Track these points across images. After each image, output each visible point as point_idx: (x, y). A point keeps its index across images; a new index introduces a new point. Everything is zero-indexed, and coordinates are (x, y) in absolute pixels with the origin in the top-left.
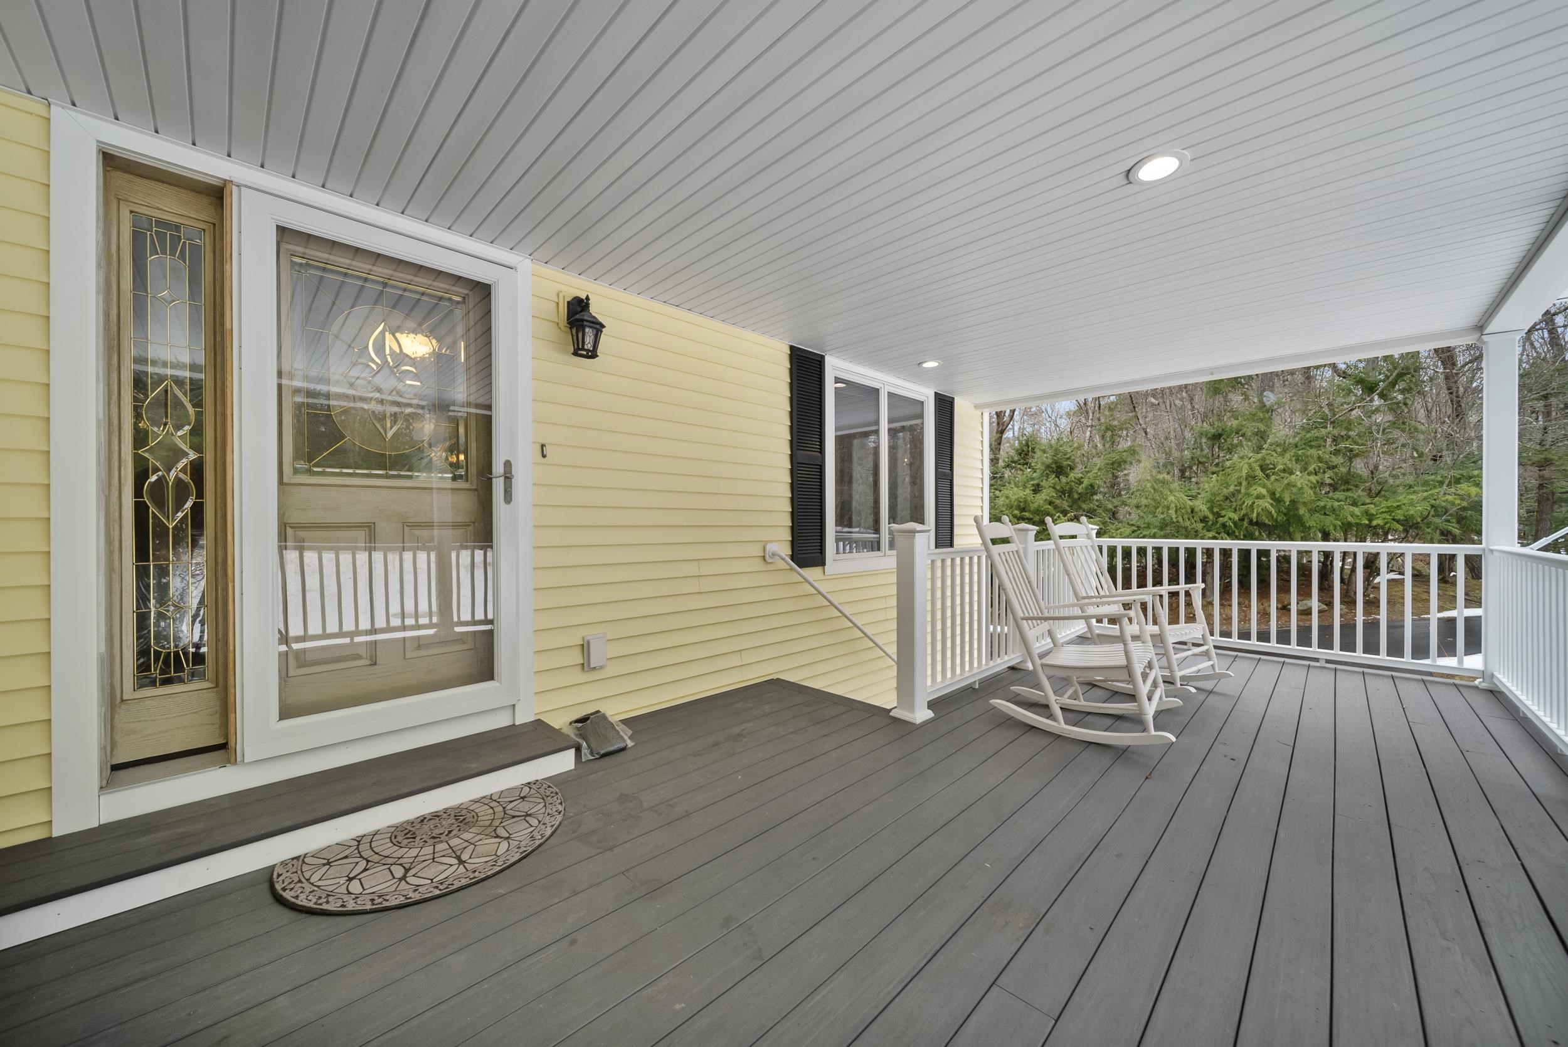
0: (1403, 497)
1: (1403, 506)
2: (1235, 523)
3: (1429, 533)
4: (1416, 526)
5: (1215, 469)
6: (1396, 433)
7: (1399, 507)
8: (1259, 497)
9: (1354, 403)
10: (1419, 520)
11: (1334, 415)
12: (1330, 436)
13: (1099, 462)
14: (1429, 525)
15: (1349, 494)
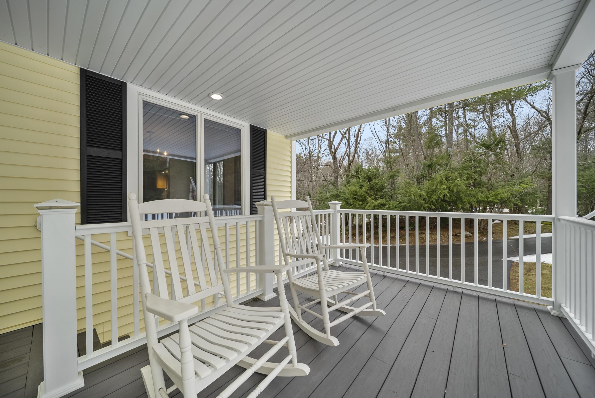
0: (500, 190)
1: (500, 194)
2: (436, 200)
3: (510, 205)
4: (505, 202)
5: (429, 179)
6: (497, 165)
7: (499, 194)
8: (444, 189)
9: (482, 153)
10: (506, 199)
11: (475, 157)
12: (473, 166)
13: (386, 175)
14: (510, 201)
15: (480, 189)
